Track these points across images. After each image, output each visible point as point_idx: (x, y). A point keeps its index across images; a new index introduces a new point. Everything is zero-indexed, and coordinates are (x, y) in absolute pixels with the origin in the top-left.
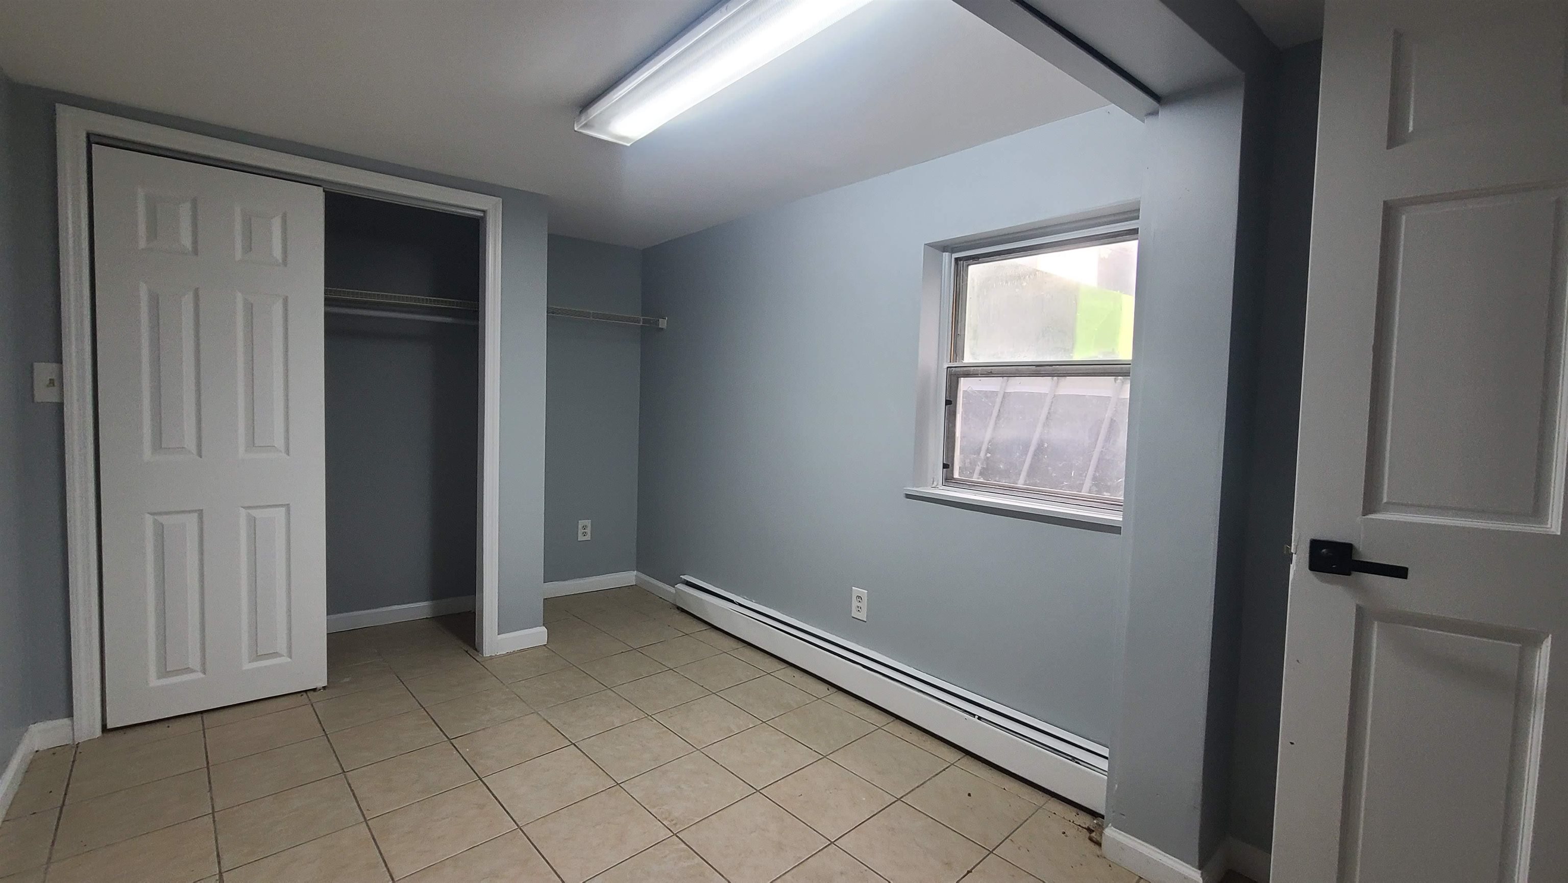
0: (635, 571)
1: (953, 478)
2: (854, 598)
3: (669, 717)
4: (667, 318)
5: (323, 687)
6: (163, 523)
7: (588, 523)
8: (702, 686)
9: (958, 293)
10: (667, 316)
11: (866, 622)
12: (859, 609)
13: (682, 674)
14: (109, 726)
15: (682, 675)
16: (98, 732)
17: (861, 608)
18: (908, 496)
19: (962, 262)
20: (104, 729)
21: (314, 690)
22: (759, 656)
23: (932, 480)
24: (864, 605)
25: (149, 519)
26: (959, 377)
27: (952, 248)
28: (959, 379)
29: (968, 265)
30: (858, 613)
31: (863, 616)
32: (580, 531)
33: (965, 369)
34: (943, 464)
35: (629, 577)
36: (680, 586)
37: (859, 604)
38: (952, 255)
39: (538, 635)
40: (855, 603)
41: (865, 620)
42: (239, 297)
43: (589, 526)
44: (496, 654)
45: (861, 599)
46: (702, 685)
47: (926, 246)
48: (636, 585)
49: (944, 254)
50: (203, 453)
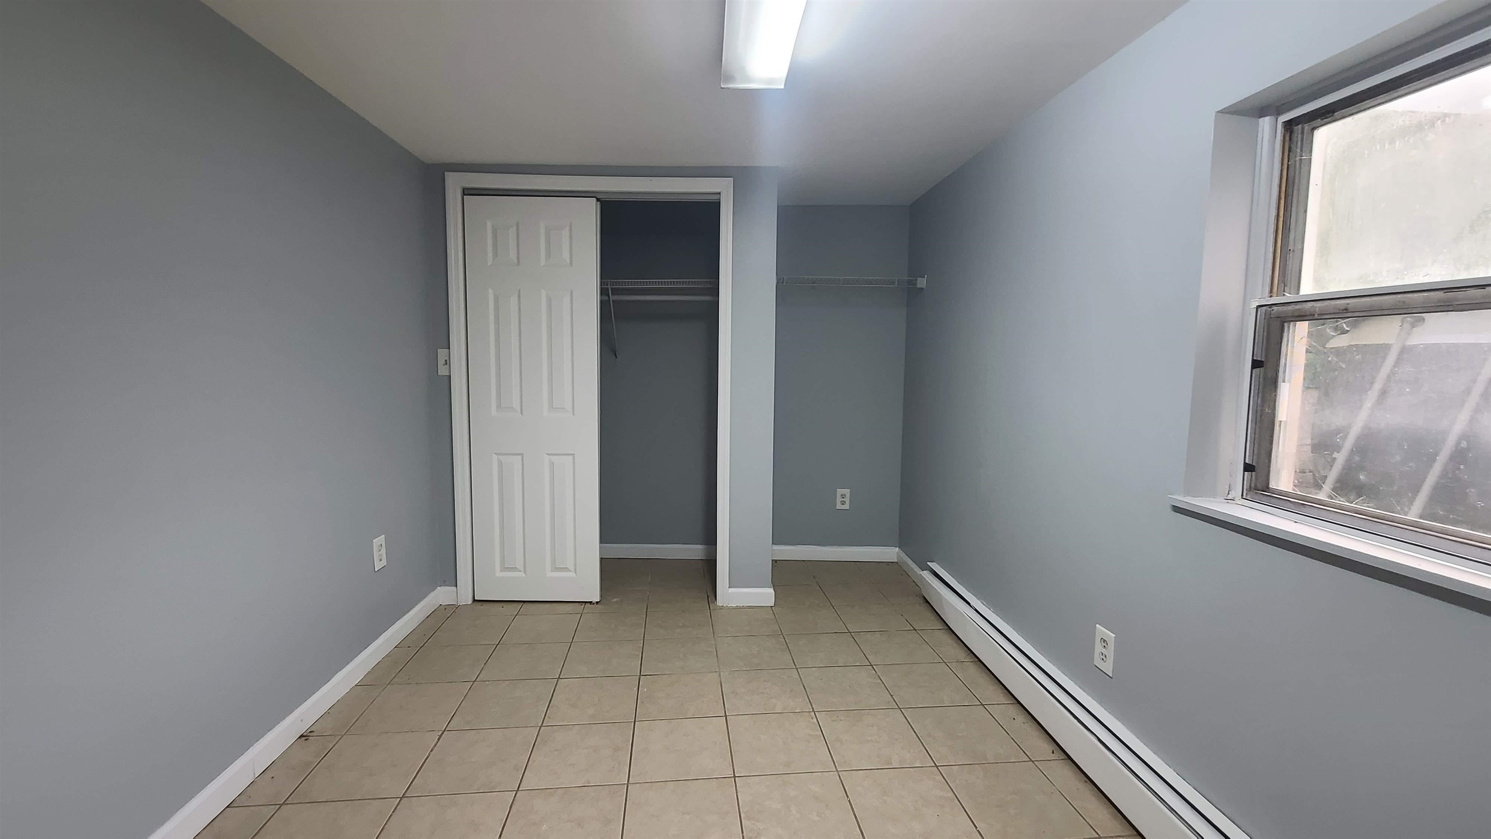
0: (897, 548)
1: (1268, 488)
2: (1098, 640)
3: (832, 721)
4: (926, 277)
5: (597, 602)
6: (503, 462)
7: (847, 492)
8: (892, 696)
9: (1290, 179)
10: (926, 274)
11: (1111, 678)
12: (1104, 658)
13: (879, 674)
14: (476, 599)
15: (879, 676)
16: (470, 602)
17: (1105, 656)
18: (1177, 509)
19: (1300, 126)
20: (474, 600)
21: (591, 603)
22: (982, 679)
23: (1227, 487)
24: (1110, 652)
25: (495, 457)
26: (1284, 322)
27: (1277, 107)
28: (1286, 325)
29: (1314, 129)
30: (1102, 661)
31: (1108, 667)
32: (839, 499)
33: (1298, 307)
34: (1245, 463)
35: (890, 553)
36: (926, 574)
37: (1104, 650)
38: (1277, 119)
39: (765, 595)
40: (1098, 648)
41: (1111, 676)
42: (544, 293)
43: (848, 495)
44: (727, 605)
45: (1107, 644)
46: (892, 694)
47: (1218, 113)
48: (897, 562)
49: (1260, 119)
50: (524, 413)
